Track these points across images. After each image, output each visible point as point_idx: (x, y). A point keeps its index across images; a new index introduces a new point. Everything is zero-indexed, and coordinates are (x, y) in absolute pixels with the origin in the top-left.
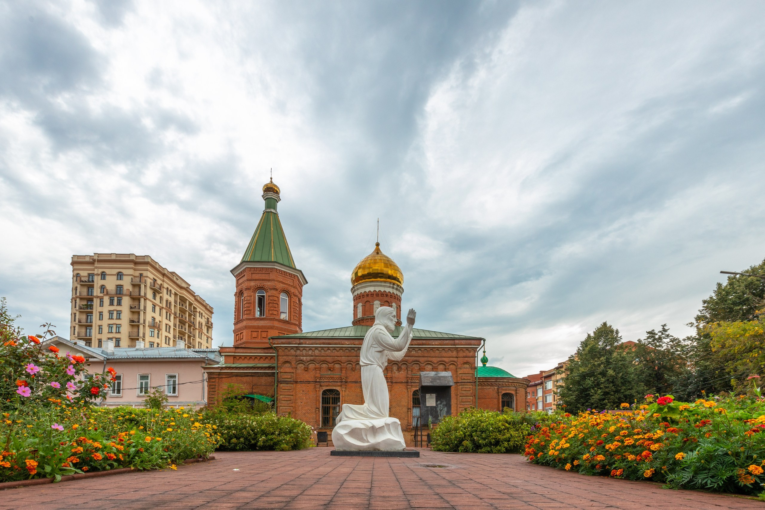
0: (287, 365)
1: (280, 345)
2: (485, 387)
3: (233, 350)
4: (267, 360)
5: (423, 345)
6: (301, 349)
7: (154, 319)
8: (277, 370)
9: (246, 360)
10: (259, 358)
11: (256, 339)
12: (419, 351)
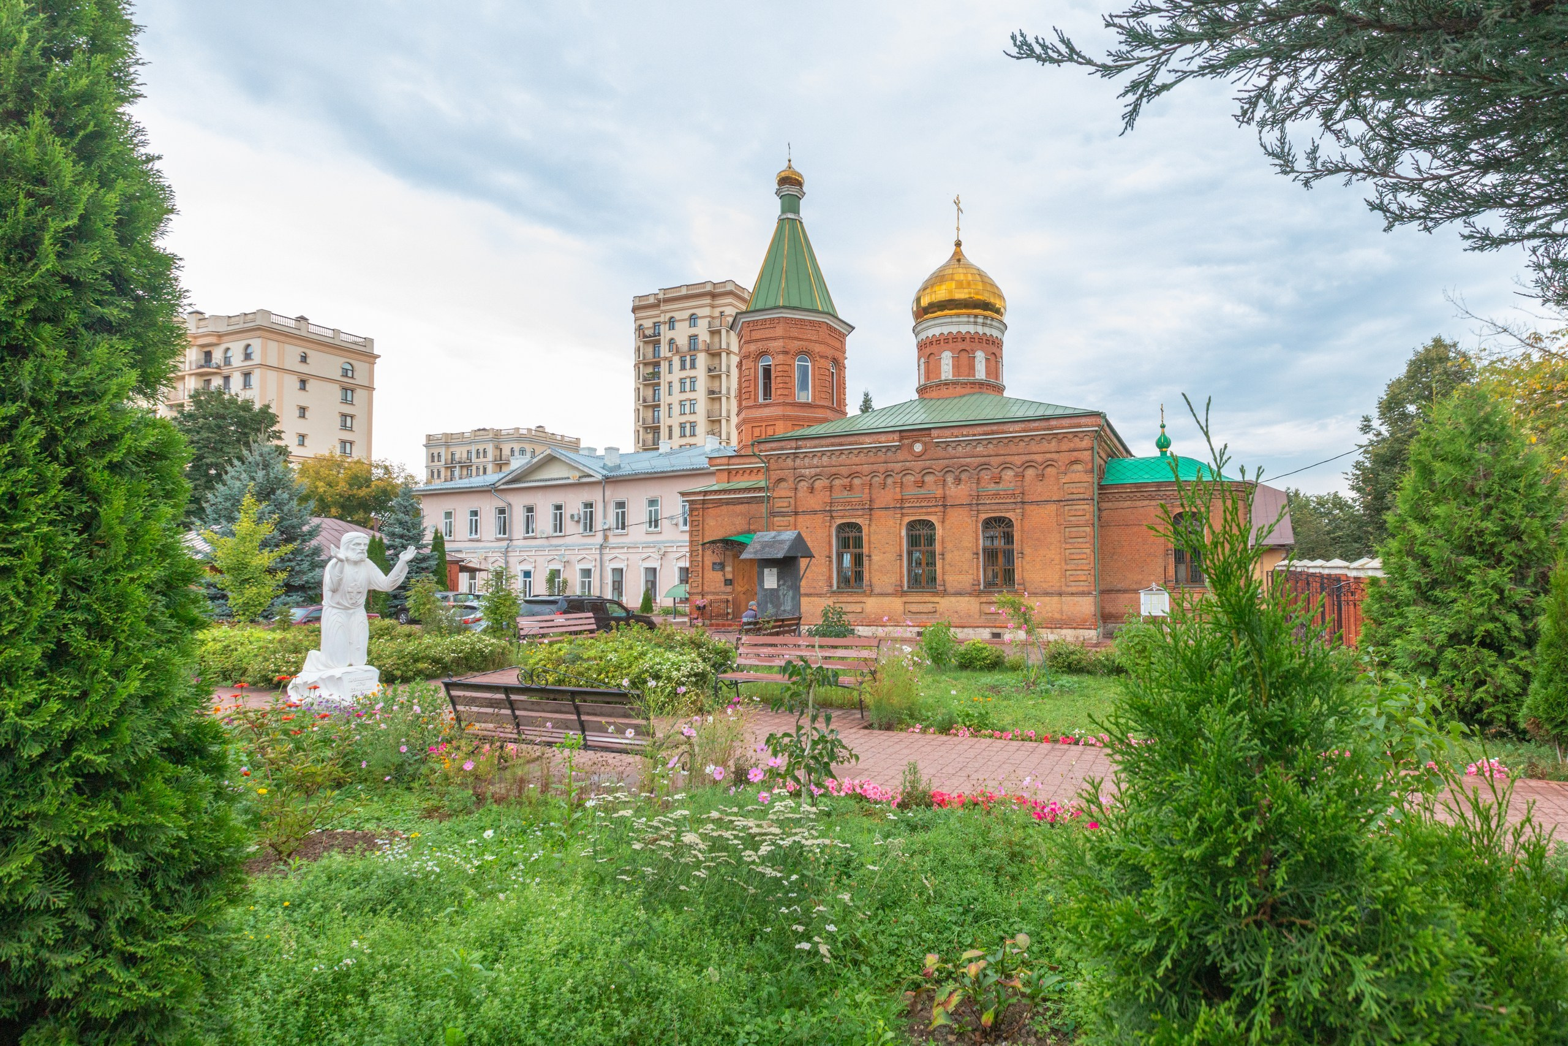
0: (783, 485)
1: (769, 453)
2: (1139, 503)
3: (726, 461)
6: (801, 456)
8: (770, 494)
9: (746, 475)
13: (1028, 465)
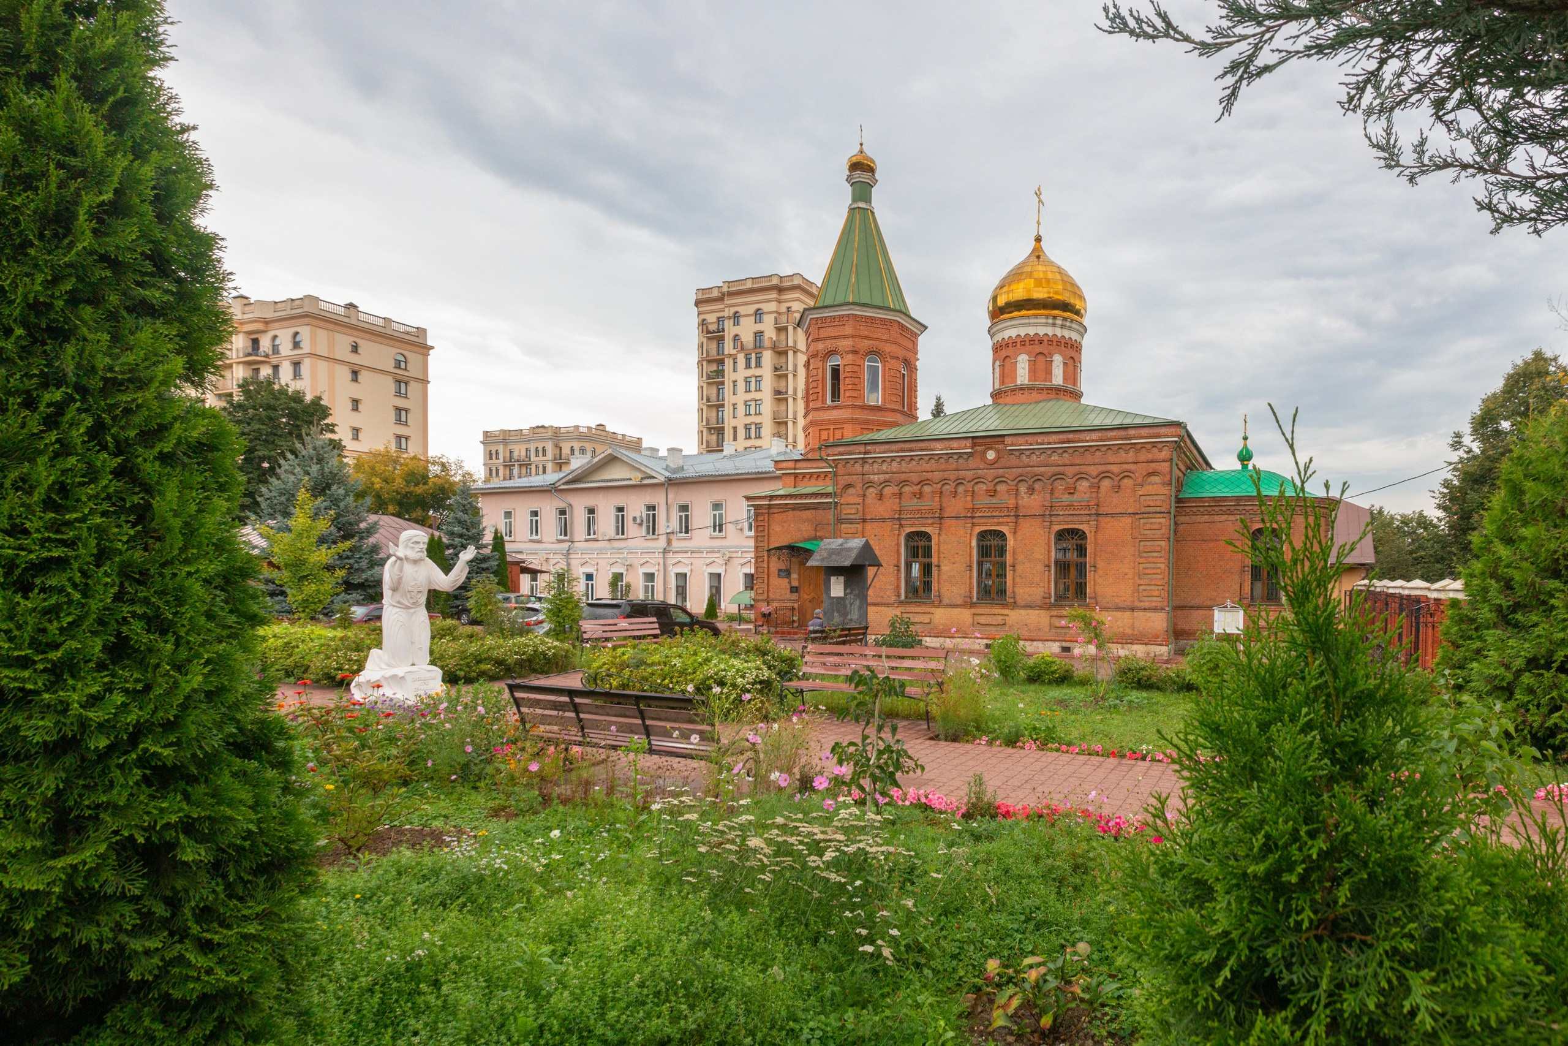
0: (851, 491)
1: (837, 457)
3: (792, 464)
5: (1073, 441)
6: (870, 461)
8: (837, 500)
9: (813, 480)
13: (1104, 476)
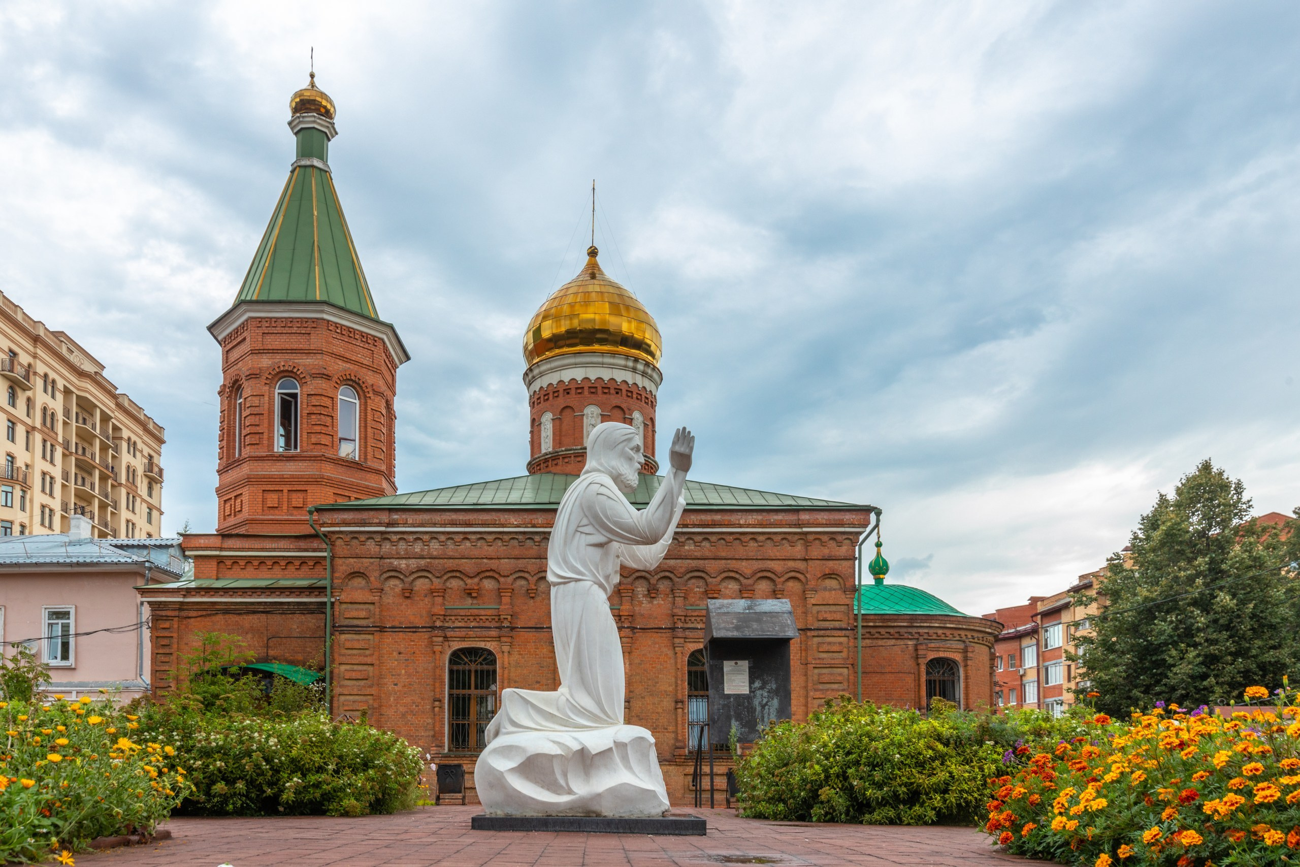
0: (359, 582)
1: (337, 529)
2: (880, 642)
3: (217, 542)
4: (305, 568)
5: (714, 524)
6: (394, 538)
7: (11, 458)
8: (332, 596)
9: (250, 569)
10: (283, 563)
11: (276, 512)
12: (704, 543)
